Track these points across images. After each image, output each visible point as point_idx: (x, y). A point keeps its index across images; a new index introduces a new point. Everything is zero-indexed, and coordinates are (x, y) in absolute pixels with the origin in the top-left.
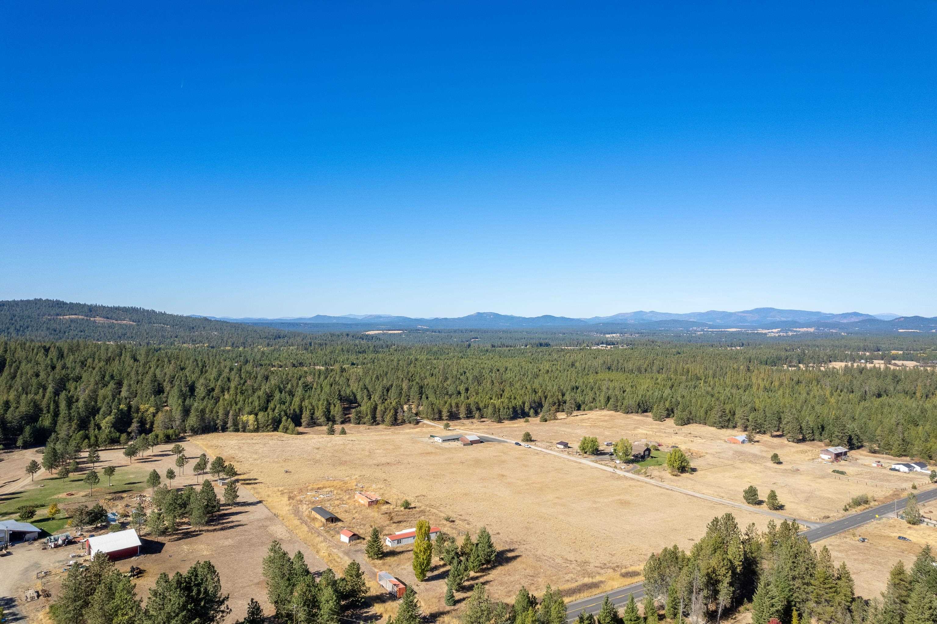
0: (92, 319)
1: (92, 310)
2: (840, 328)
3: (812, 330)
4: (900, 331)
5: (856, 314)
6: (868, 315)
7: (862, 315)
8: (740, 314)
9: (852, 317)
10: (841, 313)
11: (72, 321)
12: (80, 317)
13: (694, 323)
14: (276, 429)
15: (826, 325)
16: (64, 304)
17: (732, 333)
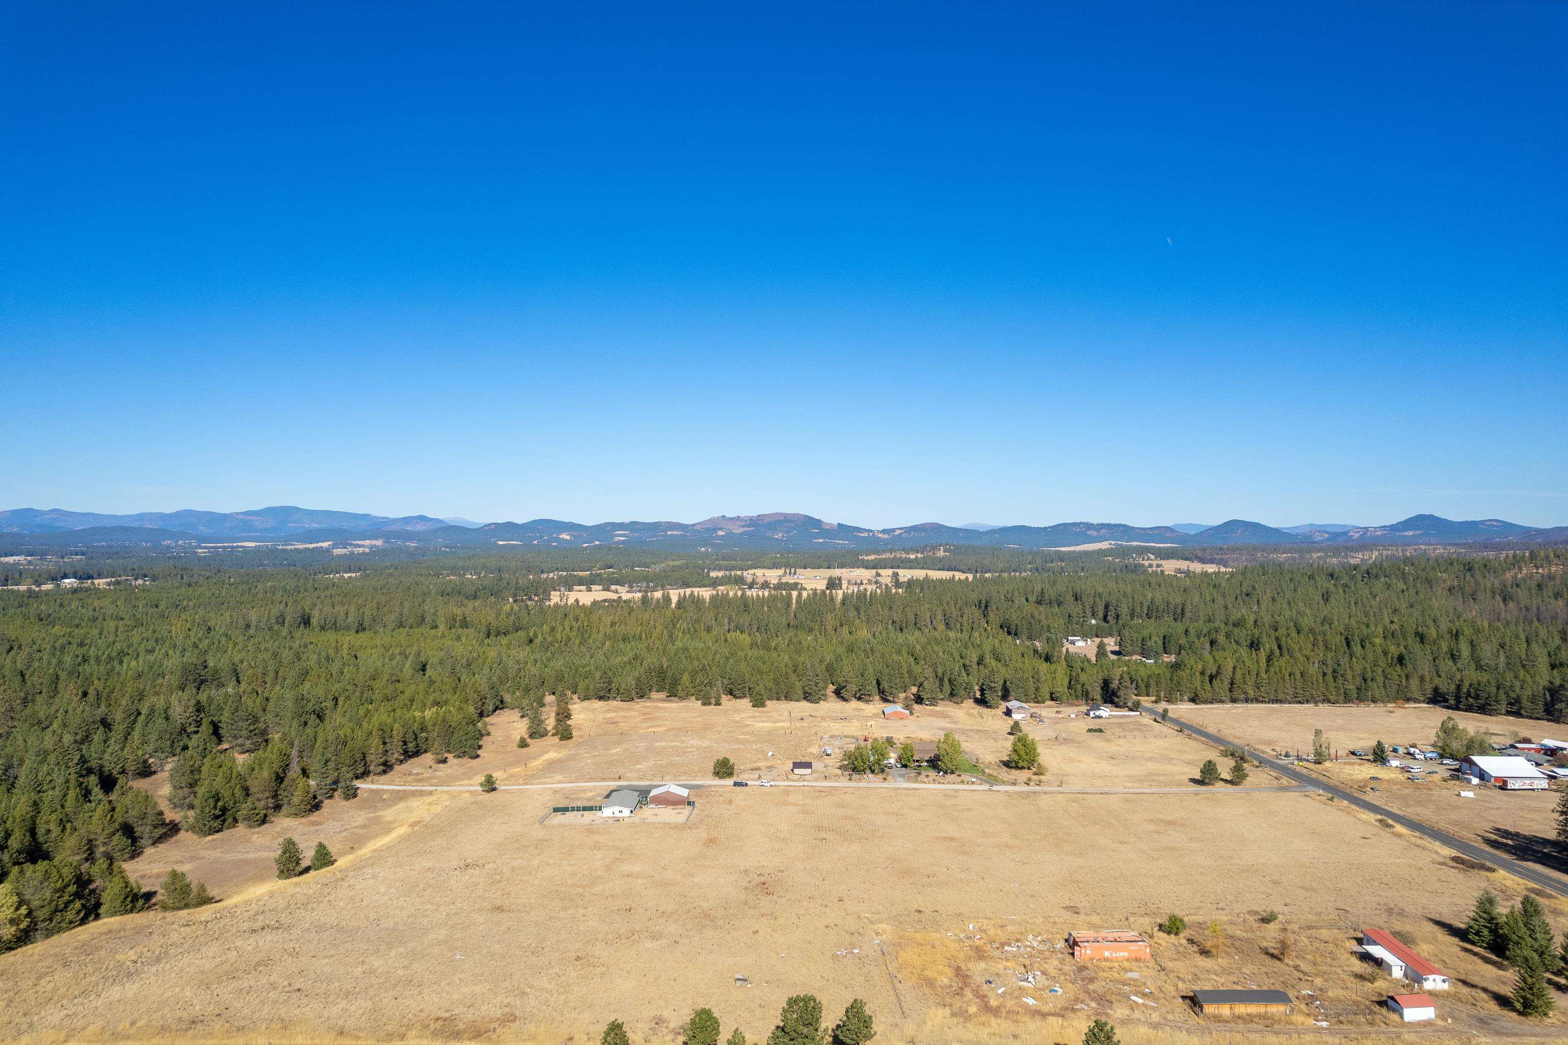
2: (418, 540)
3: (379, 543)
4: (500, 543)
5: (423, 518)
6: (438, 520)
7: (430, 520)
8: (240, 517)
9: (417, 523)
10: (402, 516)
13: (165, 533)
15: (399, 535)
17: (247, 551)
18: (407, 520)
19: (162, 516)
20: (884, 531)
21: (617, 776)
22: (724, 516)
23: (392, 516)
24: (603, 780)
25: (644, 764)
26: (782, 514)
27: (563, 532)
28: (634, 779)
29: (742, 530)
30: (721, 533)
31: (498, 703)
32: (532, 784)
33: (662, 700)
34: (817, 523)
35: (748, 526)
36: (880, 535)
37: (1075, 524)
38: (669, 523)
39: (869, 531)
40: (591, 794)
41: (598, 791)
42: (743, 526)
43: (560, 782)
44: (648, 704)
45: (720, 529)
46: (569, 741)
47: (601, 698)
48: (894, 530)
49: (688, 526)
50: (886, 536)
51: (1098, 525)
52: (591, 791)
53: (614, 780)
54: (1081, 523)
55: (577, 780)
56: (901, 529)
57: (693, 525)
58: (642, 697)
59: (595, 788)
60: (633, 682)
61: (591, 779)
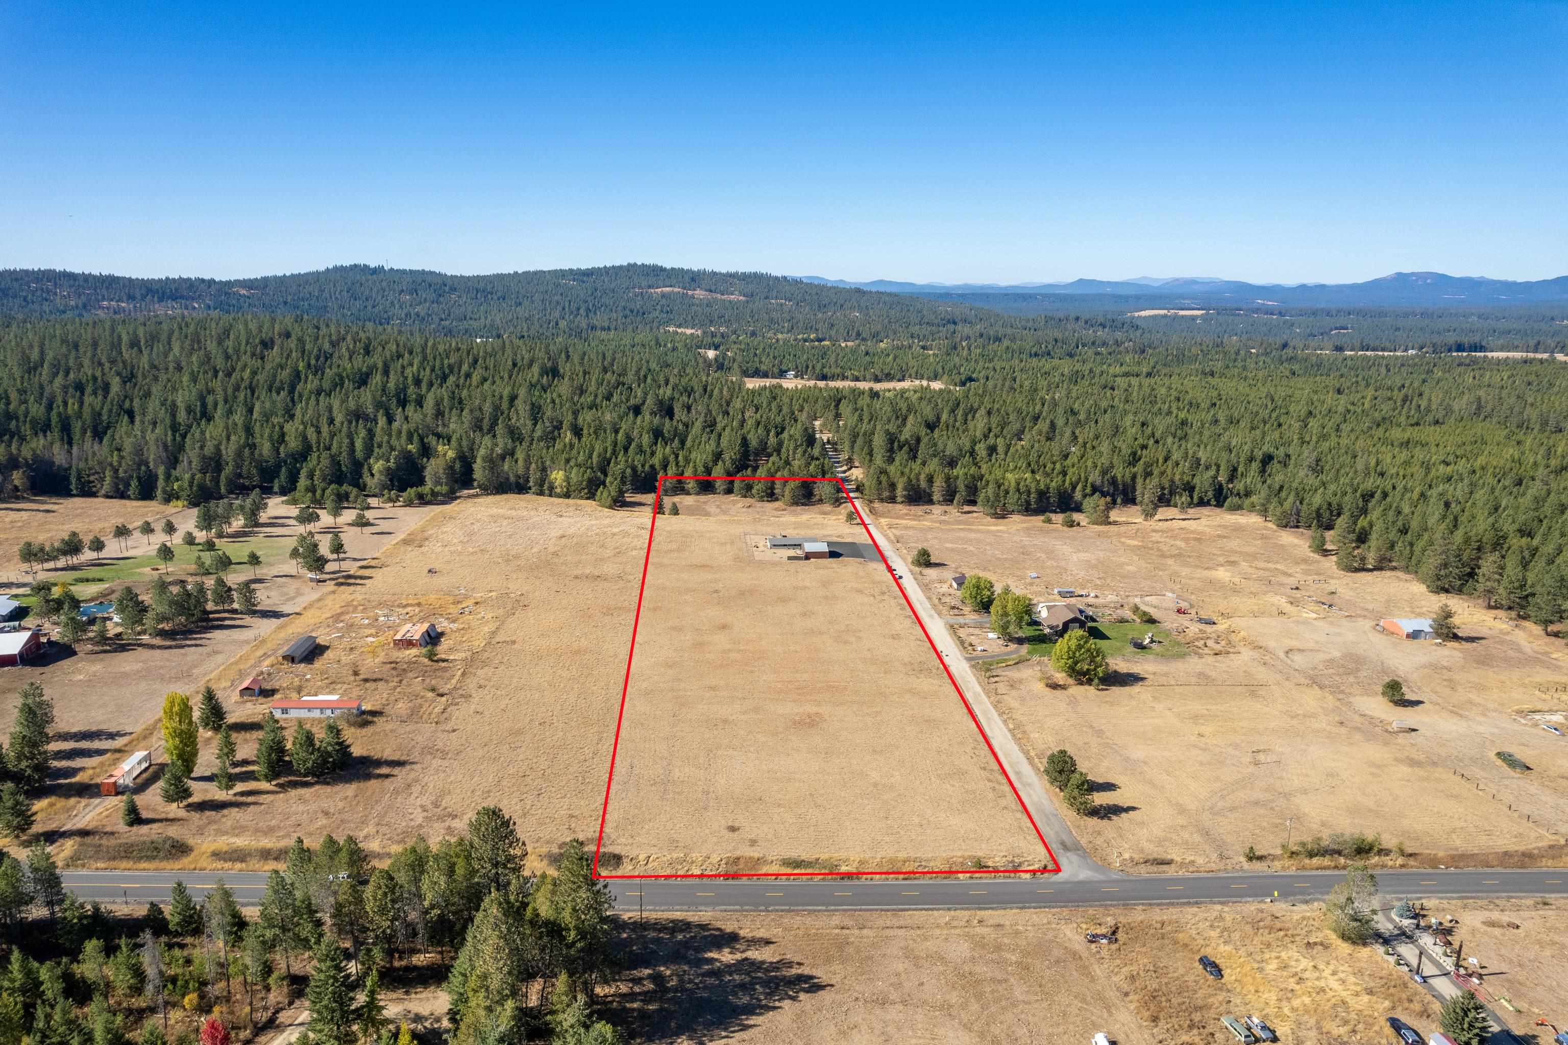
0: (690, 293)
1: (694, 278)
11: (663, 295)
12: (676, 290)
14: (591, 496)
16: (662, 269)
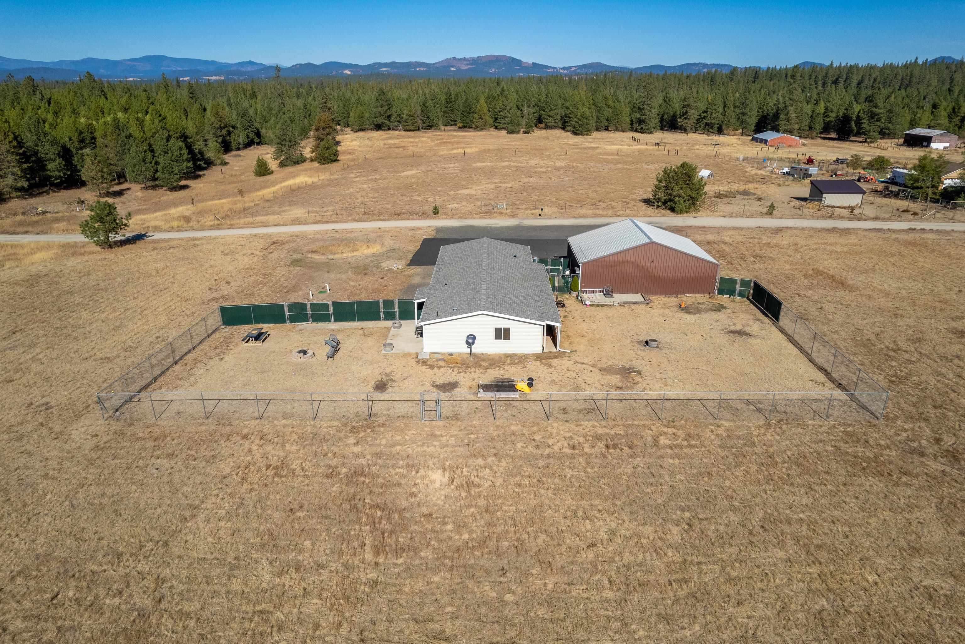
3: (222, 78)
5: (251, 63)
6: (261, 64)
7: (256, 64)
9: (247, 66)
18: (242, 64)
19: (73, 62)
20: (564, 68)
21: (429, 209)
22: (454, 58)
23: (230, 62)
24: (398, 215)
25: (475, 187)
26: (494, 56)
27: (345, 70)
28: (470, 215)
29: (467, 67)
30: (452, 69)
31: (252, 135)
32: (231, 227)
33: (455, 130)
34: (518, 62)
35: (472, 64)
36: (561, 71)
37: (695, 64)
38: (417, 62)
39: (554, 68)
40: (370, 251)
41: (389, 243)
42: (468, 65)
43: (297, 222)
44: (440, 133)
45: (453, 67)
46: (335, 164)
47: (378, 127)
48: (571, 68)
49: (431, 64)
50: (566, 71)
51: (711, 65)
52: (368, 242)
53: (424, 215)
54: (699, 63)
55: (337, 218)
56: (575, 67)
57: (434, 64)
58: (430, 127)
59: (380, 235)
60: (419, 108)
61: (369, 215)
